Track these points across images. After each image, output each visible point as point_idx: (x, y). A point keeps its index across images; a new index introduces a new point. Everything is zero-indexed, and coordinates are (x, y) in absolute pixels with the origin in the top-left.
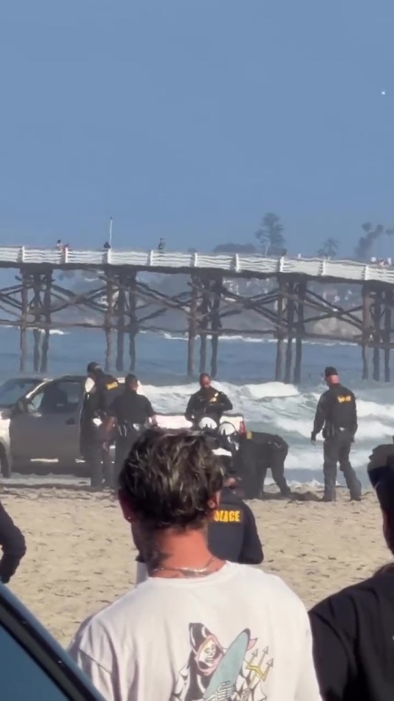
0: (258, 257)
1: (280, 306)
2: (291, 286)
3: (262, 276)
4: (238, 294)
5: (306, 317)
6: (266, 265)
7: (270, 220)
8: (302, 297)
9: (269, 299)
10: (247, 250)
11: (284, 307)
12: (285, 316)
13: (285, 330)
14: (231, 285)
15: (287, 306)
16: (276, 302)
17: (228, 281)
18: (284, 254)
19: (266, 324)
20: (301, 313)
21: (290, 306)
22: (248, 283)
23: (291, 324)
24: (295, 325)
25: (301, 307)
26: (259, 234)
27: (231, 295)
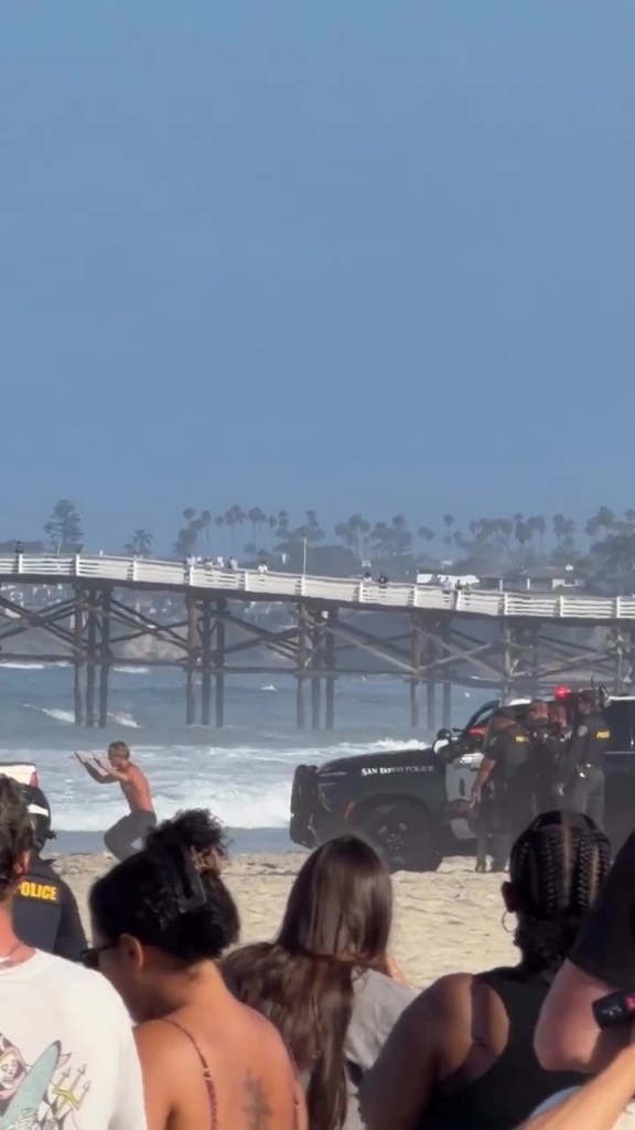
0: (47, 557)
1: (78, 621)
2: (93, 594)
3: (52, 580)
4: (22, 604)
5: (113, 635)
6: (59, 567)
7: (63, 509)
8: (108, 609)
9: (63, 613)
10: (33, 548)
11: (84, 623)
12: (86, 636)
13: (85, 653)
14: (12, 594)
15: (88, 623)
16: (73, 618)
17: (10, 587)
18: (78, 551)
19: (62, 646)
20: (106, 631)
21: (92, 621)
22: (35, 590)
23: (91, 647)
24: (99, 646)
25: (106, 620)
26: (48, 527)
27: (14, 607)
